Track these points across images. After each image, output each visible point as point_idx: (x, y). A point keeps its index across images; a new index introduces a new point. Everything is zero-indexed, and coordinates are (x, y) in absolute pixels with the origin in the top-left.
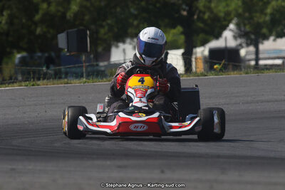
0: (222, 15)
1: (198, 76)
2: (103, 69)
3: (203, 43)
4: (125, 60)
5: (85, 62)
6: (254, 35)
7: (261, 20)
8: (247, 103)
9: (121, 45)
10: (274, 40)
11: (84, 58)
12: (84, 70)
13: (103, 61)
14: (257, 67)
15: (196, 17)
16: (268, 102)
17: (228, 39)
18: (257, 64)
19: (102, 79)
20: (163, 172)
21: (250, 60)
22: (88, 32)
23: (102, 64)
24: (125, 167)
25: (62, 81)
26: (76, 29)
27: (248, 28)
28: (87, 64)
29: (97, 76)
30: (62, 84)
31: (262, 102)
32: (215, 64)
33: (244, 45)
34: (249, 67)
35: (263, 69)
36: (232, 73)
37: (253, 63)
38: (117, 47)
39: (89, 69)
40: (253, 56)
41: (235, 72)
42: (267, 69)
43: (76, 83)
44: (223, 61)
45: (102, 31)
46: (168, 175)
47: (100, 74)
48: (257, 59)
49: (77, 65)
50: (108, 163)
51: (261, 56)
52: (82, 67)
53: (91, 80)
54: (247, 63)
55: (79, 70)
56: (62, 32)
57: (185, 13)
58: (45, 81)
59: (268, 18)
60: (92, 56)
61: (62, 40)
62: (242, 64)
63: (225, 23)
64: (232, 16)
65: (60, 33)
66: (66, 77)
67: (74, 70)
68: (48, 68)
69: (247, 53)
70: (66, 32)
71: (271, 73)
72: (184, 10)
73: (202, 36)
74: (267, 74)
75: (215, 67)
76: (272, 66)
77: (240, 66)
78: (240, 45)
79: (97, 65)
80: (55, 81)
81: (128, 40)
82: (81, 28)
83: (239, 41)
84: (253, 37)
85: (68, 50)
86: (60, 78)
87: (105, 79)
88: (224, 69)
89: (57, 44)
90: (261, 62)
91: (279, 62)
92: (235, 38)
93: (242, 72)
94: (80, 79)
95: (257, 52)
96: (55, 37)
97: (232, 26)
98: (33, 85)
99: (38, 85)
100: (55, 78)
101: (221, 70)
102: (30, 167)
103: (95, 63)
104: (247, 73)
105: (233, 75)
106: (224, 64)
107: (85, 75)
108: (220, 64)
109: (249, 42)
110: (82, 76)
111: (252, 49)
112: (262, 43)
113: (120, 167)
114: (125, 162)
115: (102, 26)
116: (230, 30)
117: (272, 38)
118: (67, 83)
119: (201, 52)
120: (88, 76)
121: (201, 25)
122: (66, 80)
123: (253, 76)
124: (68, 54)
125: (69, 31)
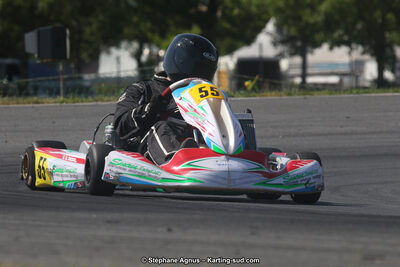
2: (87, 84)
3: (230, 51)
4: (119, 72)
5: (63, 73)
6: (300, 41)
7: (311, 20)
8: (289, 136)
9: (114, 51)
10: (331, 48)
11: (61, 68)
12: (61, 85)
13: (88, 72)
14: (303, 86)
15: (219, 14)
16: (319, 135)
17: (264, 45)
18: (304, 81)
19: (86, 97)
20: (169, 230)
21: (293, 77)
22: (68, 32)
23: (87, 77)
24: (117, 222)
25: (30, 99)
26: (50, 27)
27: (293, 31)
28: (66, 76)
29: (80, 93)
30: (29, 103)
31: (311, 135)
32: (247, 80)
33: (286, 54)
34: (293, 85)
35: (312, 90)
36: (269, 94)
37: (298, 80)
38: (109, 53)
39: (69, 83)
40: (299, 71)
41: (274, 93)
42: (318, 89)
43: (50, 103)
44: (257, 78)
45: (87, 30)
46: (177, 234)
47: (84, 91)
48: (304, 76)
49: (51, 78)
50: (94, 216)
51: (309, 71)
52: (59, 80)
53: (70, 100)
54: (291, 81)
55: (53, 84)
56: (31, 30)
57: (204, 8)
58: (6, 98)
59: (320, 18)
60: (72, 66)
61: (31, 42)
62: (283, 82)
63: (259, 23)
65: (27, 31)
66: (35, 94)
67: (47, 84)
68: (10, 80)
69: (291, 66)
70: (36, 31)
71: (324, 96)
72: (204, 4)
73: (227, 41)
74: (317, 96)
75: (247, 83)
76: (325, 86)
77: (280, 85)
78: (281, 55)
79: (80, 78)
80: (21, 100)
81: (124, 44)
82: (58, 25)
83: (280, 48)
84: (299, 44)
85: (39, 56)
86: (27, 95)
87: (90, 98)
88: (258, 88)
89: (23, 46)
90: (310, 80)
91: (334, 80)
92: (275, 44)
93: (282, 93)
94: (55, 97)
95: (304, 66)
96: (21, 39)
97: (270, 27)
100: (20, 95)
101: (253, 89)
103: (77, 75)
104: (290, 94)
105: (270, 97)
106: (258, 82)
107: (62, 91)
108: (252, 80)
109: (293, 51)
110: (58, 93)
111: (298, 60)
112: (312, 52)
113: (109, 222)
114: (116, 216)
116: (268, 33)
117: (325, 47)
118: (37, 103)
119: (227, 63)
120: (66, 93)
121: (226, 25)
122: (35, 98)
123: (298, 98)
124: (38, 62)
125: (41, 29)
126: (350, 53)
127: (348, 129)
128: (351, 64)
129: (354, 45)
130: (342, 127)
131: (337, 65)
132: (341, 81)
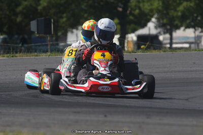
0: (147, 11)
1: (130, 53)
2: (61, 48)
3: (133, 31)
5: (50, 41)
6: (169, 26)
7: (175, 15)
8: (165, 72)
9: (74, 31)
10: (184, 30)
11: (49, 38)
12: (49, 47)
13: (62, 42)
15: (128, 12)
17: (151, 28)
18: (171, 46)
19: (61, 53)
20: (106, 116)
21: (166, 44)
22: (52, 20)
23: (62, 44)
24: (79, 112)
25: (33, 54)
26: (43, 18)
27: (165, 21)
28: (51, 43)
29: (58, 51)
30: (33, 56)
31: (175, 72)
32: (142, 45)
33: (162, 33)
35: (176, 49)
36: (154, 51)
37: (168, 46)
38: (72, 32)
39: (52, 47)
40: (168, 41)
41: (156, 51)
43: (43, 56)
44: (148, 43)
46: (109, 118)
48: (171, 43)
49: (43, 44)
50: (67, 110)
51: (174, 41)
52: (47, 45)
53: (54, 54)
54: (165, 46)
57: (120, 9)
58: (21, 54)
59: (180, 14)
60: (54, 38)
61: (33, 25)
63: (148, 17)
64: (155, 11)
65: (32, 21)
66: (36, 52)
69: (164, 39)
70: (36, 20)
71: (182, 52)
72: (120, 7)
73: (132, 26)
74: (178, 52)
75: (142, 47)
78: (160, 33)
80: (28, 54)
81: (80, 27)
82: (47, 17)
83: (159, 30)
84: (168, 27)
85: (38, 33)
86: (31, 52)
88: (148, 48)
89: (30, 29)
90: (174, 46)
91: (187, 46)
92: (156, 28)
93: (161, 51)
94: (46, 53)
95: (171, 39)
96: (29, 24)
97: (153, 20)
98: (12, 57)
99: (16, 57)
100: (28, 52)
101: (146, 49)
102: (12, 111)
104: (165, 52)
105: (155, 53)
106: (149, 45)
107: (49, 50)
108: (145, 45)
109: (165, 31)
110: (47, 51)
111: (168, 36)
112: (175, 32)
113: (75, 112)
115: (62, 17)
116: (154, 22)
117: (182, 28)
118: (37, 56)
119: (132, 37)
120: (51, 51)
121: (131, 18)
122: (36, 54)
123: (169, 53)
124: (38, 35)
125: (39, 19)
126: (195, 32)
127: (194, 69)
128: (195, 38)
129: (197, 28)
130: (191, 68)
131: (188, 38)
132: (190, 46)
